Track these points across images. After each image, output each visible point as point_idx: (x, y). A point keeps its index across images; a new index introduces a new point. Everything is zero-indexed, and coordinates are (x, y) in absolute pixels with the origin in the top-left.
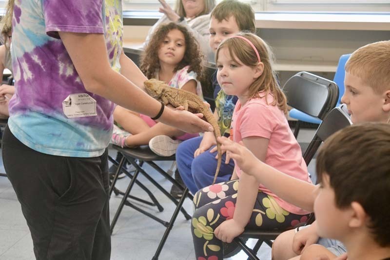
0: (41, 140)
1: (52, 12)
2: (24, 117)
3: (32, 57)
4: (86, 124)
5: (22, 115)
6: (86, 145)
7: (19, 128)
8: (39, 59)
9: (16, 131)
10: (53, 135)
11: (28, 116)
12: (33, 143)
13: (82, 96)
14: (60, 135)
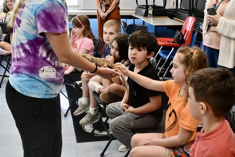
0: (27, 89)
1: (42, 22)
2: (18, 77)
3: (25, 46)
4: (50, 82)
5: (17, 76)
6: (50, 92)
7: (15, 82)
8: (29, 47)
9: (13, 84)
10: (33, 87)
11: (20, 76)
12: (22, 91)
13: (50, 68)
14: (37, 86)
